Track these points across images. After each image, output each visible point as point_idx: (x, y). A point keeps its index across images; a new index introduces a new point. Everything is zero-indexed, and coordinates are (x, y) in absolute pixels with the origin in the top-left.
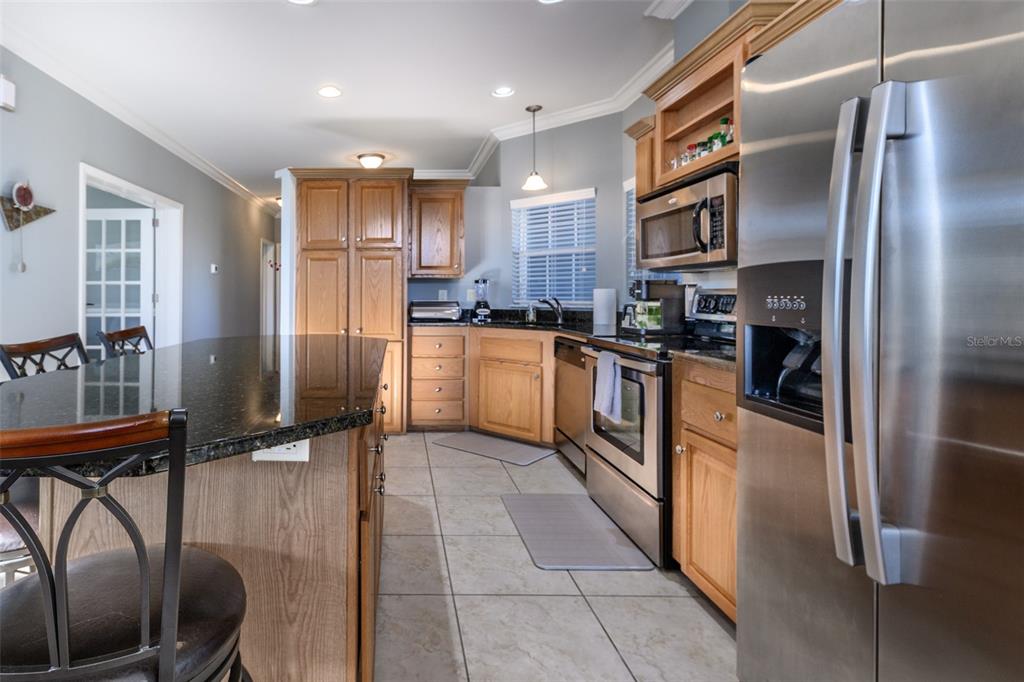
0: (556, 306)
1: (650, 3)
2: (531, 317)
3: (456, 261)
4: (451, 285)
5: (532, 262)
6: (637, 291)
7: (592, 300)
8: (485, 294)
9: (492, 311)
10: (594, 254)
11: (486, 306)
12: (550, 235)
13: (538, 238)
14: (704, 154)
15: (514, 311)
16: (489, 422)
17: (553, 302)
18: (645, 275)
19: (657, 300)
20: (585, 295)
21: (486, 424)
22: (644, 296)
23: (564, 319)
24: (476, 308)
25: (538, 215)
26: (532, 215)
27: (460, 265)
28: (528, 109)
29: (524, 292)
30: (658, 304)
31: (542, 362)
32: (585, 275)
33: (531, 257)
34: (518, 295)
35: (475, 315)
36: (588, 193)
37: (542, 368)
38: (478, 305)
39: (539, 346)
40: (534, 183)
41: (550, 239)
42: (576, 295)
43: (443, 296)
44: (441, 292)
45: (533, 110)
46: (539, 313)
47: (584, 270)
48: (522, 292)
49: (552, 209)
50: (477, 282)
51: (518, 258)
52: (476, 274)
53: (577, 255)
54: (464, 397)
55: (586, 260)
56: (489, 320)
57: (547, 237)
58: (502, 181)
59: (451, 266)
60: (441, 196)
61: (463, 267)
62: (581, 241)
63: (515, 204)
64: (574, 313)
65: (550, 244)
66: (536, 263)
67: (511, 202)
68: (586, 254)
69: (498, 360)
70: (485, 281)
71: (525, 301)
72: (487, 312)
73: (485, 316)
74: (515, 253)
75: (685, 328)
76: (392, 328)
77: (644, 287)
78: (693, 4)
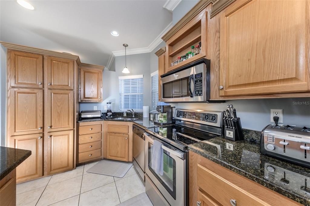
0: (132, 111)
1: (166, 1)
2: (125, 115)
3: (99, 96)
4: (98, 104)
5: (125, 97)
6: (160, 109)
7: (143, 109)
8: (110, 107)
9: (113, 113)
10: (143, 95)
11: (110, 111)
12: (130, 88)
13: (127, 90)
14: (184, 60)
15: (120, 113)
16: (111, 156)
17: (131, 110)
18: (162, 104)
19: (165, 113)
20: (140, 108)
21: (109, 157)
22: (162, 111)
23: (135, 116)
24: (107, 113)
25: (127, 82)
26: (125, 82)
27: (101, 97)
28: (124, 45)
29: (123, 106)
30: (166, 114)
31: (128, 133)
32: (140, 101)
33: (125, 96)
34: (121, 108)
35: (107, 115)
36: (141, 76)
37: (128, 135)
38: (108, 111)
39: (128, 127)
40: (126, 71)
41: (130, 90)
42: (138, 108)
43: (95, 108)
44: (94, 107)
45: (125, 46)
46: (127, 114)
47: (140, 100)
48: (122, 107)
49: (131, 81)
50: (107, 103)
51: (121, 96)
52: (107, 100)
53: (138, 95)
54: (101, 147)
55: (141, 97)
56: (112, 117)
57: (129, 89)
58: (116, 70)
59: (97, 98)
60: (93, 71)
61: (102, 98)
62: (139, 91)
63: (120, 78)
64: (137, 113)
65: (130, 91)
66: (126, 98)
67: (119, 77)
68: (141, 95)
69: (113, 133)
70: (110, 103)
71: (123, 109)
72: (111, 114)
73: (110, 115)
74: (120, 94)
75: (172, 121)
76: (68, 124)
77: (162, 108)
78: (181, 2)
